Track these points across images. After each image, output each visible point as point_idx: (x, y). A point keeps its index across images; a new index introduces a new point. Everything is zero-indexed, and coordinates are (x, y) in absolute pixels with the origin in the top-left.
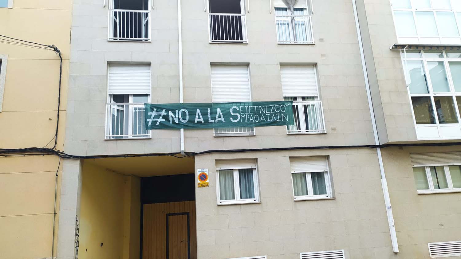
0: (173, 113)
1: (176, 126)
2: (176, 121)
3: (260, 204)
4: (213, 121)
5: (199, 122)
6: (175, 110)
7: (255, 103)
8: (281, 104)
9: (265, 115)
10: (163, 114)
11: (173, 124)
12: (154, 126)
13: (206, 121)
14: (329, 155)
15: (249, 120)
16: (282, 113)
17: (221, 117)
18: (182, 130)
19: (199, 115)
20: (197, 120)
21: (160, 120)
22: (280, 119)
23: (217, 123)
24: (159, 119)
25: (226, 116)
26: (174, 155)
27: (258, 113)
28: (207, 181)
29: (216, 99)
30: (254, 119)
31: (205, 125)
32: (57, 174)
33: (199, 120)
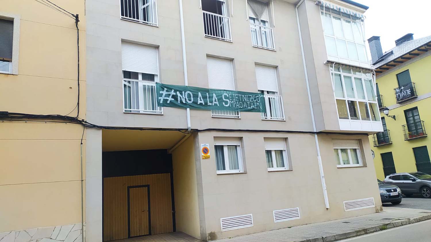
0: (180, 94)
1: (183, 106)
2: (183, 101)
3: (246, 174)
4: (211, 104)
5: (201, 104)
6: (182, 91)
7: (239, 93)
8: (257, 95)
9: (246, 102)
10: (173, 94)
11: (180, 104)
12: (165, 104)
13: (206, 104)
14: (287, 138)
15: (236, 105)
16: (258, 102)
17: (216, 101)
18: (188, 109)
19: (200, 98)
20: (199, 102)
21: (170, 99)
22: (257, 107)
23: (213, 106)
24: (169, 97)
25: (220, 101)
26: (181, 131)
27: (242, 101)
28: (209, 154)
29: (212, 86)
30: (239, 105)
31: (204, 107)
32: (82, 143)
33: (201, 102)
